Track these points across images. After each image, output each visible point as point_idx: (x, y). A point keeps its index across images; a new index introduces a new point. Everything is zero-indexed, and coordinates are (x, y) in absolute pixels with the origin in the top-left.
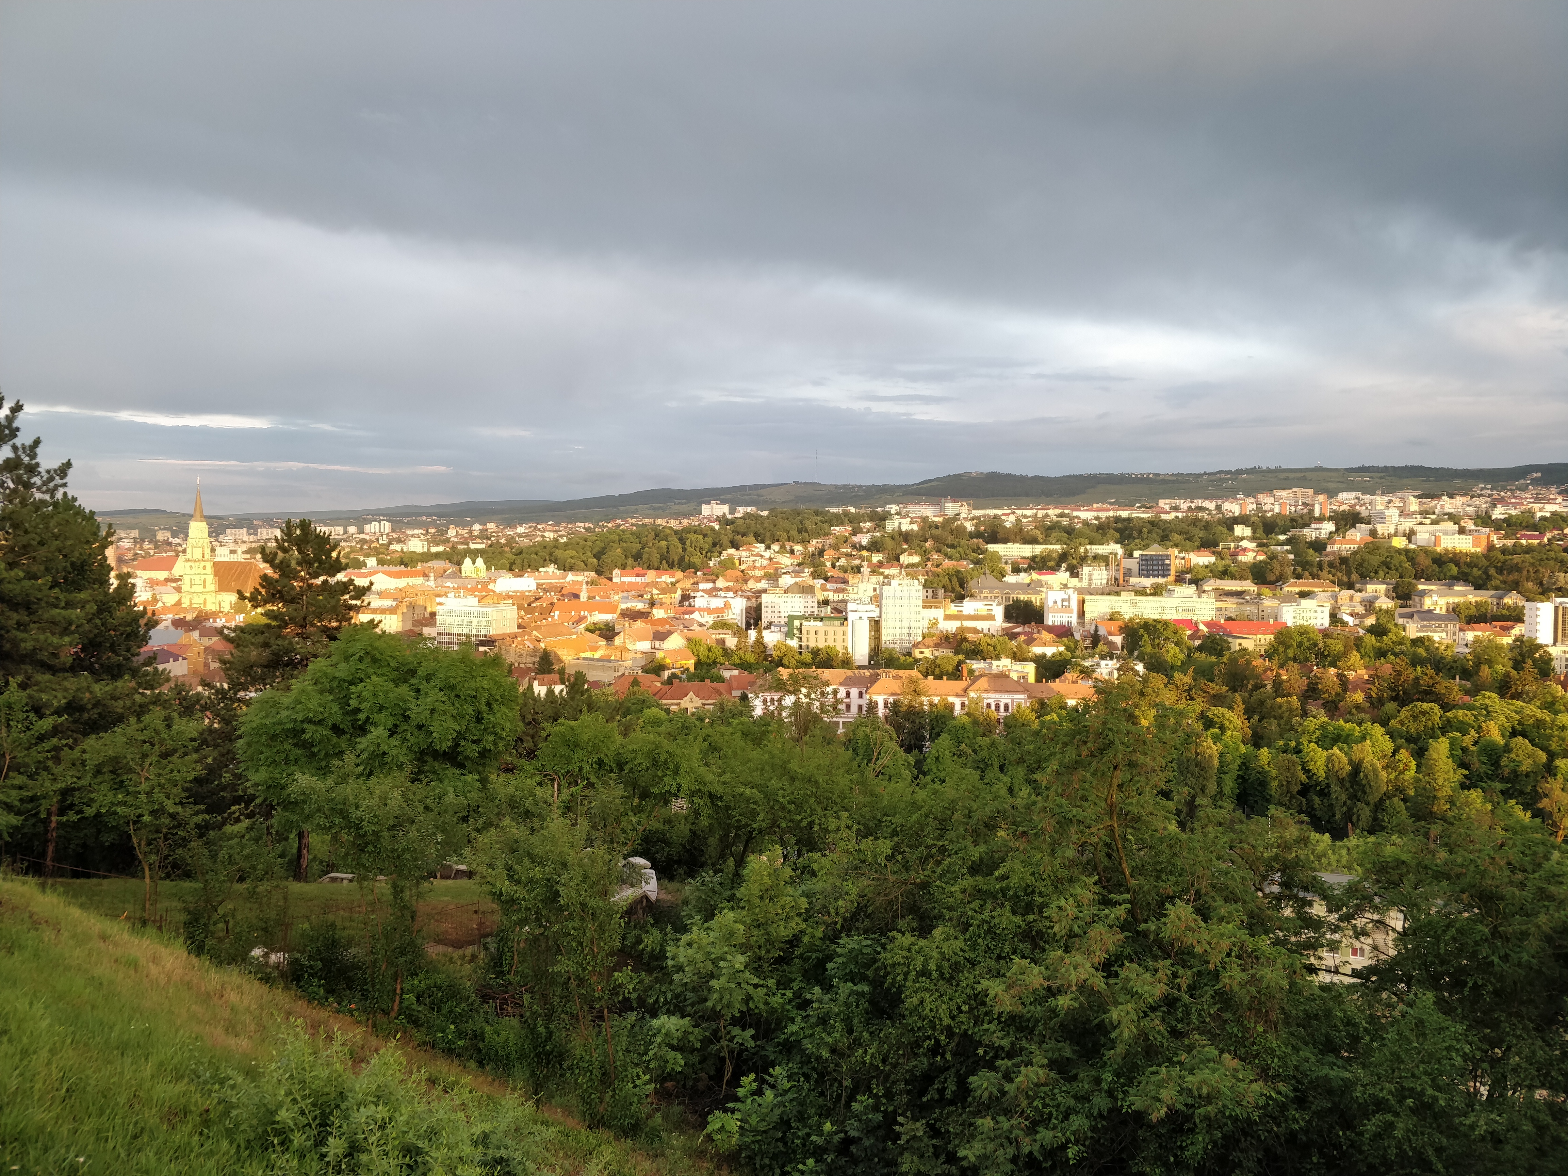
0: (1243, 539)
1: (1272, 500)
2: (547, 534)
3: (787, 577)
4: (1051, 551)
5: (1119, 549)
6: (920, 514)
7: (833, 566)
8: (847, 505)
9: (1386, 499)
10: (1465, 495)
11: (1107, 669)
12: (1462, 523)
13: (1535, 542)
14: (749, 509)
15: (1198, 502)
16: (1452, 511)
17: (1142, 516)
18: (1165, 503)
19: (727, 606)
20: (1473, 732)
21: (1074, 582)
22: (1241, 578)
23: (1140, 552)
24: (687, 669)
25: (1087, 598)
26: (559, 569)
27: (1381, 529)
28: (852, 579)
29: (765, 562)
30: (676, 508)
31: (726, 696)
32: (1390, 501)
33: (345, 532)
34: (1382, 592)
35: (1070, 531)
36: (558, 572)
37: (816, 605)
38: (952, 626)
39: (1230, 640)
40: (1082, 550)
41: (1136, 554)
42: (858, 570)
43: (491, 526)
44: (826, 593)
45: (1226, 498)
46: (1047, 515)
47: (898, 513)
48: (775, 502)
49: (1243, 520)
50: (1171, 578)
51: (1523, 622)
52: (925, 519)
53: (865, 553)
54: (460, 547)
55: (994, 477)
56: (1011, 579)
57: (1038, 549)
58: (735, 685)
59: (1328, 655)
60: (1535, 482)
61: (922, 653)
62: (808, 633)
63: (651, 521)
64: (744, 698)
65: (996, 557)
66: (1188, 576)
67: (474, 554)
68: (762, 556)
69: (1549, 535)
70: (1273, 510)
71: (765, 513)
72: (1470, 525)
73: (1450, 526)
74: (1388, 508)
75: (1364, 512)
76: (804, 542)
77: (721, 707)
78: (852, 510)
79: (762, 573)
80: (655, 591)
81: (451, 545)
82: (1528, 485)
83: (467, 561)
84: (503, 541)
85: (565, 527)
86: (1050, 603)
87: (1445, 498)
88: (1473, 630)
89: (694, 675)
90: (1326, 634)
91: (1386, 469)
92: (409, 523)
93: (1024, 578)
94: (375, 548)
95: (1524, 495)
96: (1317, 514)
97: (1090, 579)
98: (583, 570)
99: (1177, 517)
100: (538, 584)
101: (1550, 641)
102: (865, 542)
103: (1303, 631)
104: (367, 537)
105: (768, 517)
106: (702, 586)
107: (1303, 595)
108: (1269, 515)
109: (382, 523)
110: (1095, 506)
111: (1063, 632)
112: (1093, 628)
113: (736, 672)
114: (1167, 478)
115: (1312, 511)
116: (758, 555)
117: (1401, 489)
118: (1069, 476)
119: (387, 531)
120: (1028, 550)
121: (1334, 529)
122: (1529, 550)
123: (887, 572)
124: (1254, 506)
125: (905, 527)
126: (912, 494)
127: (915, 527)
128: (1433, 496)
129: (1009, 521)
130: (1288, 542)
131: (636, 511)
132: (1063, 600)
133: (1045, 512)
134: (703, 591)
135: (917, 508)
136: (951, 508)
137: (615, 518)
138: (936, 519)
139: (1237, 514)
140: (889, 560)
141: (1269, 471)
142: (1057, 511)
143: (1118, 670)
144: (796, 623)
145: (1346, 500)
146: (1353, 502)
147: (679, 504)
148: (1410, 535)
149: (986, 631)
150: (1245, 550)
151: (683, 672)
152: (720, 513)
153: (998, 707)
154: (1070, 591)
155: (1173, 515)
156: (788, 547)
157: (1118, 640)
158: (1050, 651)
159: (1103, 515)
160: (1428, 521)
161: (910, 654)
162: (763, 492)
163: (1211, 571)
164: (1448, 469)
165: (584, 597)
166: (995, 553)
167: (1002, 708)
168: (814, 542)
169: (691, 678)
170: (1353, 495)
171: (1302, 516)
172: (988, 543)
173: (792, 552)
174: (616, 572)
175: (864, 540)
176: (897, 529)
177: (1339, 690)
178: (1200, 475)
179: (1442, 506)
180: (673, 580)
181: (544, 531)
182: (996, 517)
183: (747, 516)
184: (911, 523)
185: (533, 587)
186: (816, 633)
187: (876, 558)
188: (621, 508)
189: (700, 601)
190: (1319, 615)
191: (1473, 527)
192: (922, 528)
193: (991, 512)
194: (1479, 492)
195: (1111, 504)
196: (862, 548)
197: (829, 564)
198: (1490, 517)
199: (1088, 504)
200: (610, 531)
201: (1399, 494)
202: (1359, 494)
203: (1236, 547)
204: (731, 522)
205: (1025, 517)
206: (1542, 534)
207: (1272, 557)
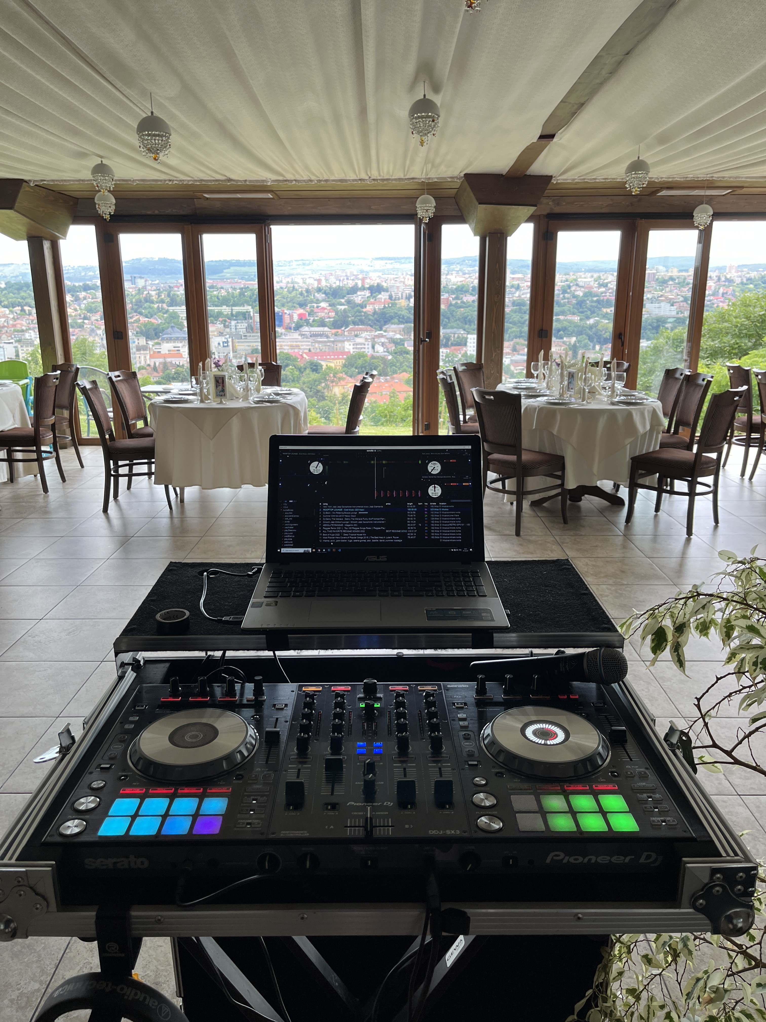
0: (321, 301)
15: (293, 279)
22: (323, 326)
25: (237, 340)
27: (394, 295)
34: (398, 332)
38: (157, 362)
39: (322, 362)
50: (284, 327)
55: (164, 261)
70: (335, 284)
75: (385, 285)
96: (360, 286)
97: (236, 329)
99: (281, 288)
103: (360, 356)
107: (357, 335)
108: (333, 286)
115: (357, 284)
121: (369, 295)
130: (346, 303)
150: (323, 308)
155: (279, 286)
159: (237, 287)
171: (352, 287)
190: (366, 346)
203: (318, 307)
207: (338, 312)
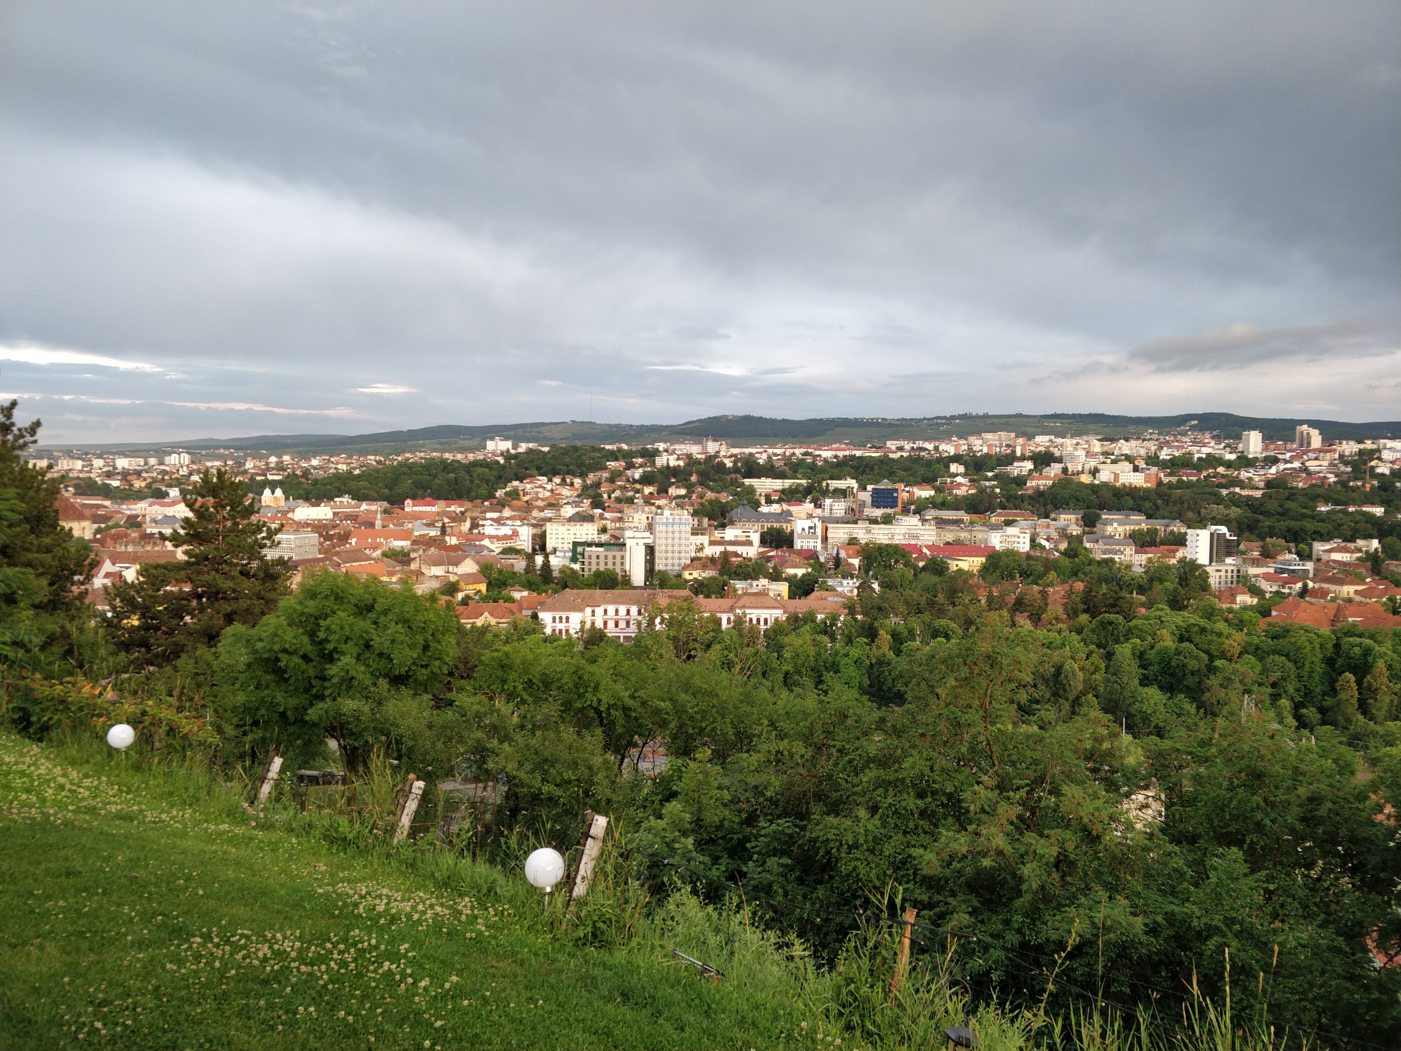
0: (957, 475)
1: (980, 442)
2: (340, 466)
3: (569, 507)
4: (799, 485)
5: (853, 483)
6: (685, 452)
7: (609, 497)
8: (620, 442)
9: (1075, 441)
10: (1138, 438)
11: (848, 587)
12: (1136, 463)
13: (1195, 479)
14: (531, 445)
15: (920, 444)
16: (1127, 452)
17: (873, 455)
18: (892, 445)
19: (515, 533)
20: (1149, 638)
21: (819, 511)
22: (957, 509)
23: (873, 486)
24: (479, 591)
25: (829, 525)
26: (353, 499)
27: (1070, 467)
28: (628, 510)
29: (548, 494)
30: (461, 443)
31: (518, 615)
32: (1078, 444)
33: (146, 464)
34: (1073, 521)
35: (813, 467)
36: (353, 502)
37: (596, 532)
38: (716, 551)
39: (949, 561)
40: (824, 484)
41: (870, 488)
42: (630, 501)
43: (286, 458)
44: (604, 522)
45: (941, 439)
46: (794, 454)
47: (666, 451)
48: (553, 439)
49: (957, 459)
50: (899, 509)
51: (1186, 546)
52: (689, 456)
53: (638, 486)
54: (259, 478)
55: (748, 419)
56: (764, 509)
57: (788, 483)
58: (525, 604)
59: (1031, 574)
60: (1193, 428)
61: (691, 574)
62: (590, 557)
63: (439, 454)
64: (535, 616)
65: (751, 490)
66: (913, 507)
67: (273, 485)
68: (544, 488)
69: (1204, 474)
70: (981, 450)
71: (546, 449)
72: (1142, 465)
73: (1128, 466)
74: (1076, 449)
75: (1057, 453)
76: (583, 475)
77: (515, 626)
78: (625, 447)
79: (545, 503)
80: (446, 520)
81: (249, 476)
82: (1187, 431)
83: (267, 492)
84: (298, 472)
85: (358, 460)
86: (798, 530)
87: (1122, 441)
88: (1146, 553)
89: (486, 596)
90: (1028, 556)
91: (1074, 416)
92: (207, 455)
93: (775, 508)
94: (177, 479)
95: (1184, 439)
96: (1018, 453)
97: (831, 510)
98: (376, 500)
99: (902, 456)
100: (334, 514)
101: (1207, 562)
102: (637, 476)
103: (1010, 554)
104: (167, 468)
105: (549, 452)
106: (489, 515)
107: (1008, 523)
108: (979, 454)
109: (182, 455)
110: (834, 446)
111: (810, 556)
112: (835, 551)
113: (525, 593)
114: (893, 422)
115: (1014, 452)
116: (540, 487)
117: (1087, 434)
118: (811, 420)
119: (187, 463)
120: (778, 484)
121: (1032, 467)
122: (1189, 485)
123: (657, 502)
124: (966, 447)
125: (672, 463)
126: (677, 433)
127: (681, 463)
128: (1112, 440)
129: (762, 459)
130: (995, 477)
131: (423, 446)
132: (810, 528)
133: (792, 451)
134: (491, 519)
135: (682, 446)
136: (712, 447)
137: (403, 452)
138: (699, 456)
139: (952, 453)
140: (659, 492)
141: (978, 417)
142: (803, 450)
143: (858, 588)
144: (580, 549)
145: (1042, 442)
146: (1048, 444)
147: (464, 439)
148: (1094, 472)
149: (745, 555)
150: (960, 485)
151: (476, 594)
152: (504, 449)
153: (758, 620)
154: (816, 520)
155: (899, 454)
156: (568, 481)
157: (856, 562)
158: (800, 572)
159: (841, 454)
160: (1109, 461)
161: (679, 576)
162: (542, 429)
163: (931, 503)
164: (1124, 417)
165: (378, 523)
166: (751, 486)
167: (762, 622)
168: (591, 476)
169: (485, 599)
170: (1046, 438)
171: (1007, 455)
172: (744, 478)
173: (572, 484)
174: (408, 502)
175: (637, 474)
176: (665, 464)
177: (1042, 604)
178: (921, 420)
179: (1120, 448)
180: (463, 509)
181: (337, 464)
182: (751, 454)
183: (530, 451)
184: (678, 459)
185: (330, 516)
186: (598, 557)
187: (648, 490)
188: (410, 443)
189: (489, 529)
190: (1021, 540)
191: (1145, 466)
192: (688, 464)
193: (747, 451)
194: (1148, 437)
195: (846, 444)
196: (635, 481)
197: (605, 496)
198: (1158, 458)
199: (827, 444)
200: (401, 464)
201: (1085, 438)
202: (1052, 437)
203: (952, 482)
204: (516, 456)
205: (776, 455)
206: (1200, 471)
207: (982, 491)
